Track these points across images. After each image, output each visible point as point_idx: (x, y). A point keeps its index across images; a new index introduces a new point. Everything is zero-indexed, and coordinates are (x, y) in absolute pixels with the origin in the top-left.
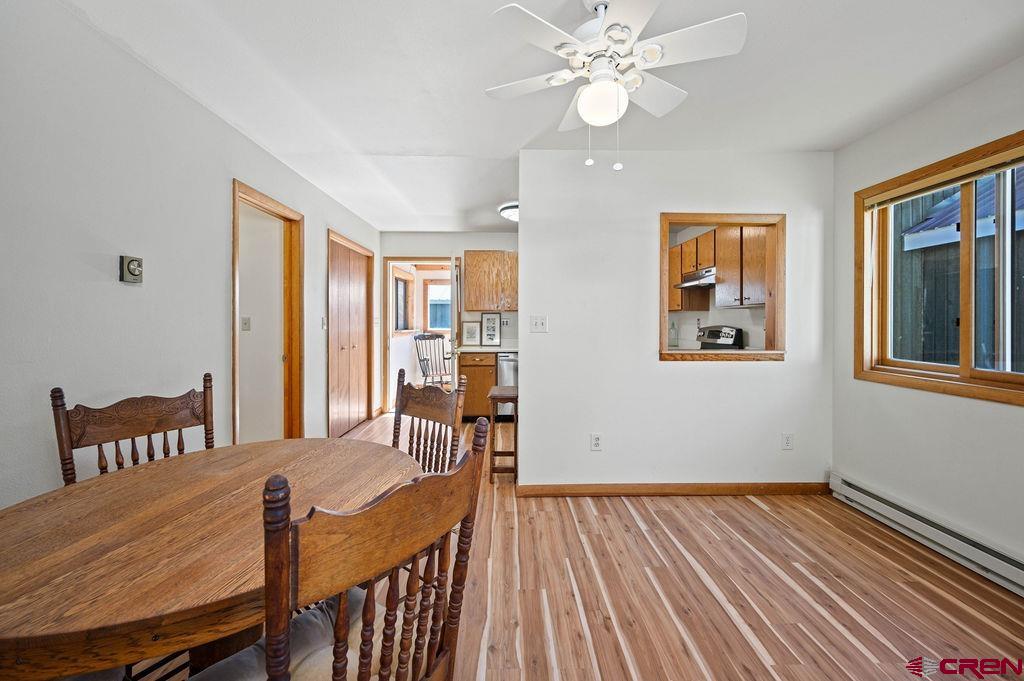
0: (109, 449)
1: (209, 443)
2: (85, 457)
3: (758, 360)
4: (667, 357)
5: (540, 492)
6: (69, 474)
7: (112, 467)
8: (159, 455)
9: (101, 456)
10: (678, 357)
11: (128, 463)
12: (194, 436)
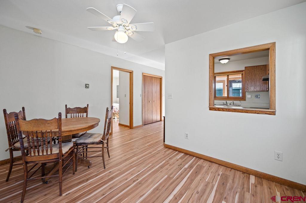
0: (72, 115)
1: (87, 116)
2: (69, 116)
3: (257, 113)
4: (212, 109)
5: (170, 147)
6: (66, 117)
7: (73, 117)
8: (79, 116)
9: (71, 116)
10: (217, 109)
11: (75, 117)
12: (85, 114)
